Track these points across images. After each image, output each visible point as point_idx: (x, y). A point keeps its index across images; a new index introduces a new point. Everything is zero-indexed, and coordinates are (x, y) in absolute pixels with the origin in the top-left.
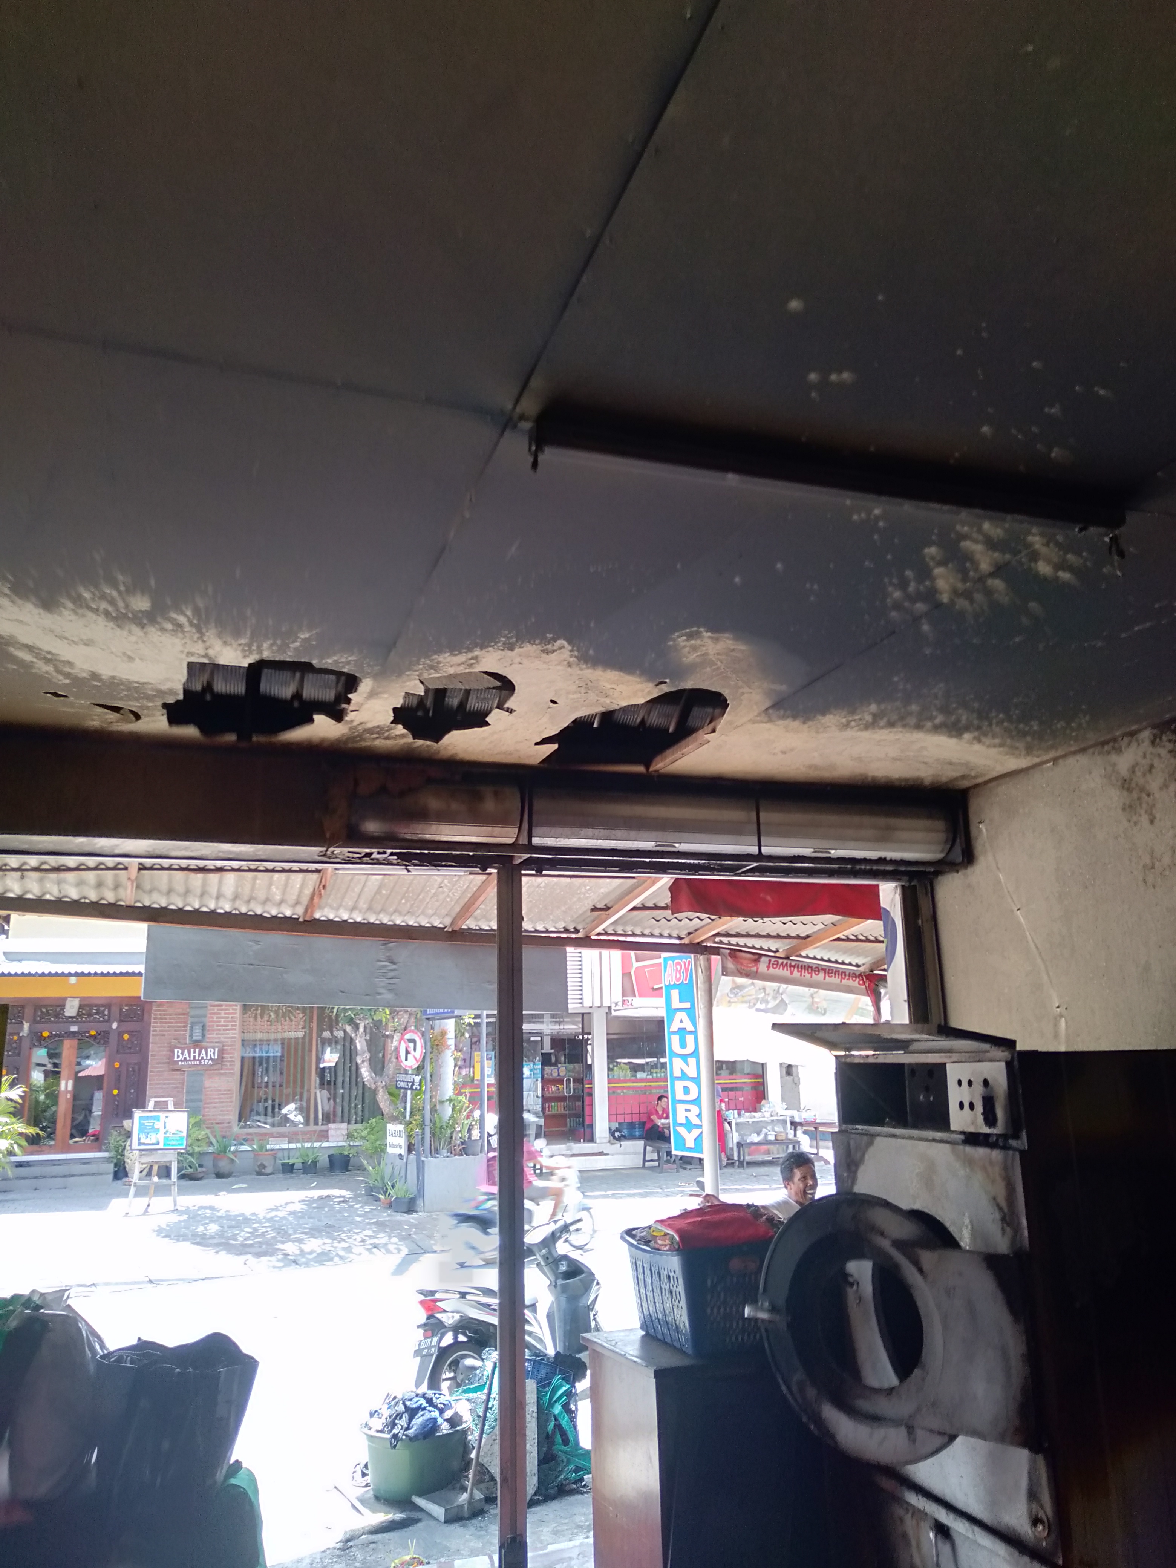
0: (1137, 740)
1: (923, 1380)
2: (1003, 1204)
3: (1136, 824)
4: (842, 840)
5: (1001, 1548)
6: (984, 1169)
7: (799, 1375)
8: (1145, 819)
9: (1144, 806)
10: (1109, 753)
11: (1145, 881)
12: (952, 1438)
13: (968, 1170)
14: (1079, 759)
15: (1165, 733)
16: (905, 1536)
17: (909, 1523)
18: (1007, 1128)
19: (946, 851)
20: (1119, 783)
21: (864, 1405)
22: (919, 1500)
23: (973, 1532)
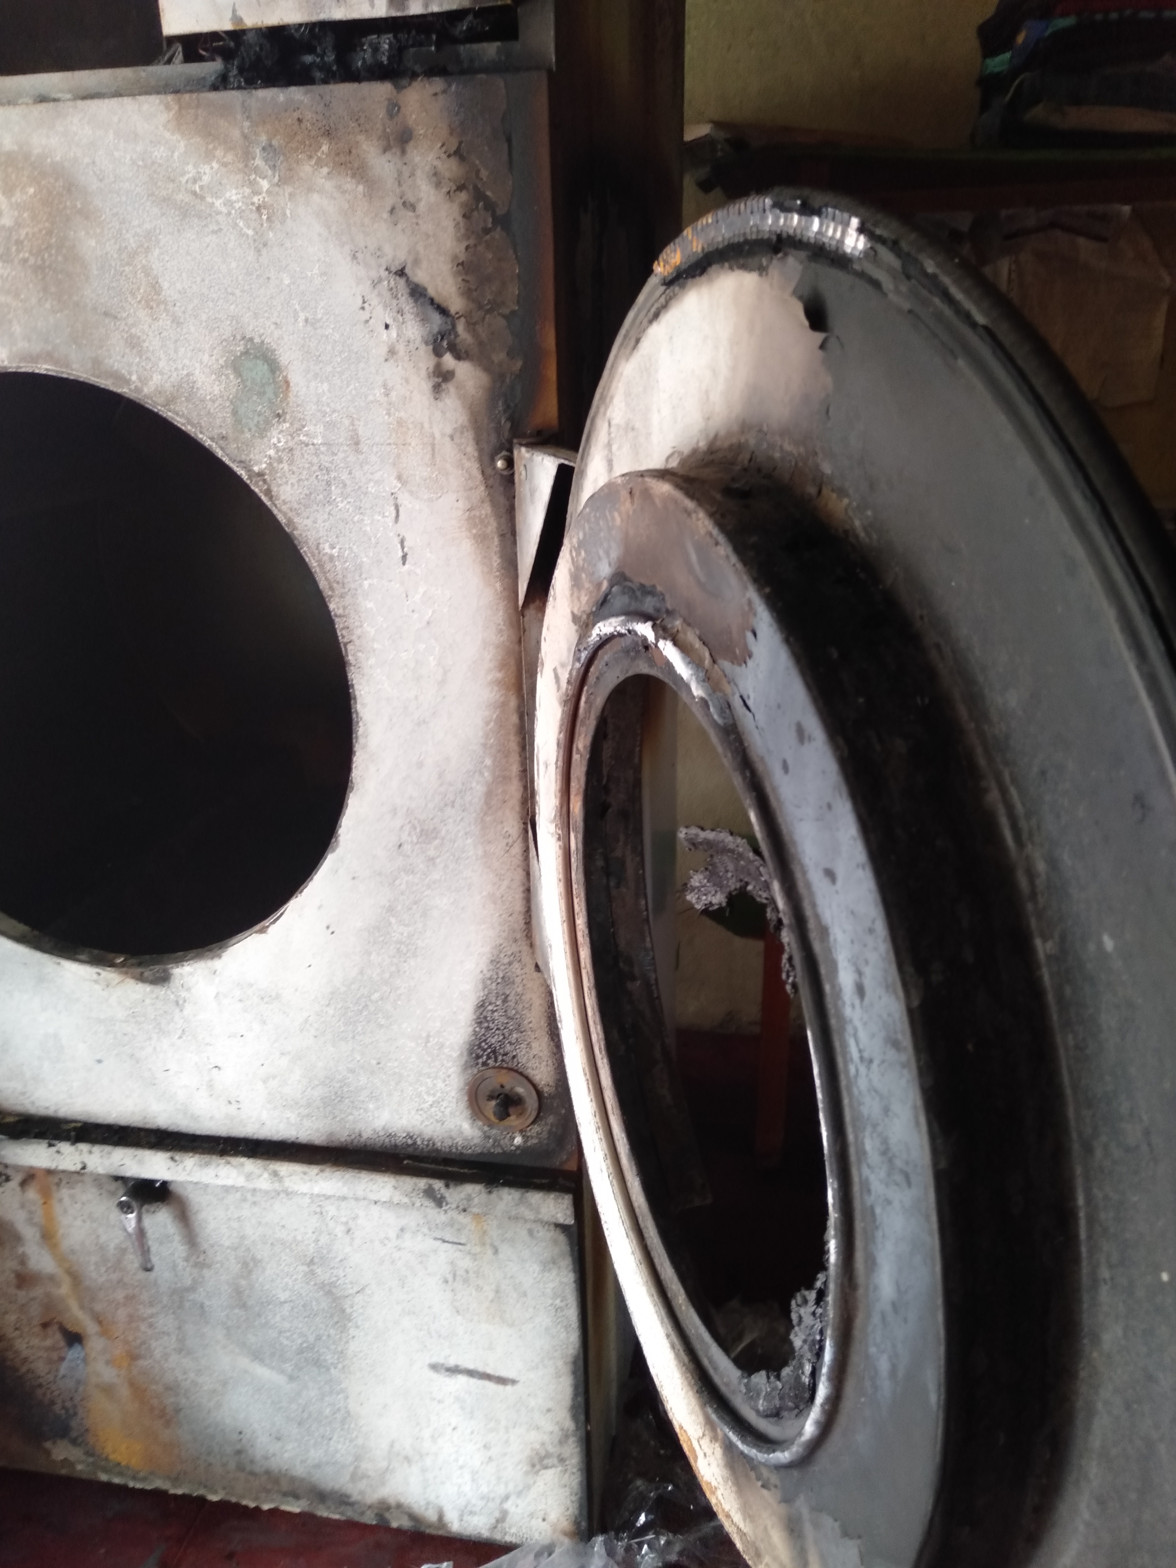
2: (444, 284)
17: (13, 1205)
22: (58, 1152)
23: (275, 1174)
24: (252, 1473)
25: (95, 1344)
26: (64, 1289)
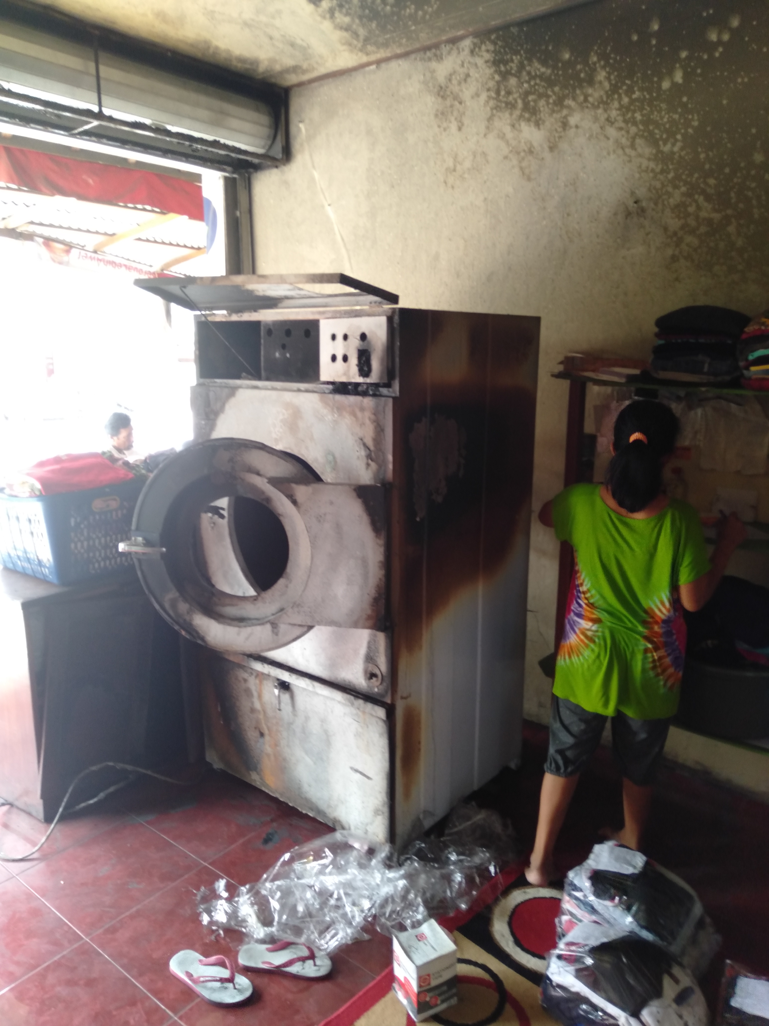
0: (458, 49)
1: (287, 586)
2: (370, 444)
3: (445, 130)
4: (179, 115)
5: (338, 696)
6: (354, 414)
7: (173, 594)
8: (454, 126)
9: (455, 113)
10: (430, 59)
11: (445, 182)
12: (310, 628)
13: (336, 416)
14: (401, 63)
15: (485, 43)
16: (248, 692)
17: (252, 683)
18: (381, 377)
19: (267, 147)
20: (436, 90)
21: (230, 611)
22: (264, 667)
23: (314, 686)
24: (302, 798)
25: (267, 738)
26: (261, 716)
